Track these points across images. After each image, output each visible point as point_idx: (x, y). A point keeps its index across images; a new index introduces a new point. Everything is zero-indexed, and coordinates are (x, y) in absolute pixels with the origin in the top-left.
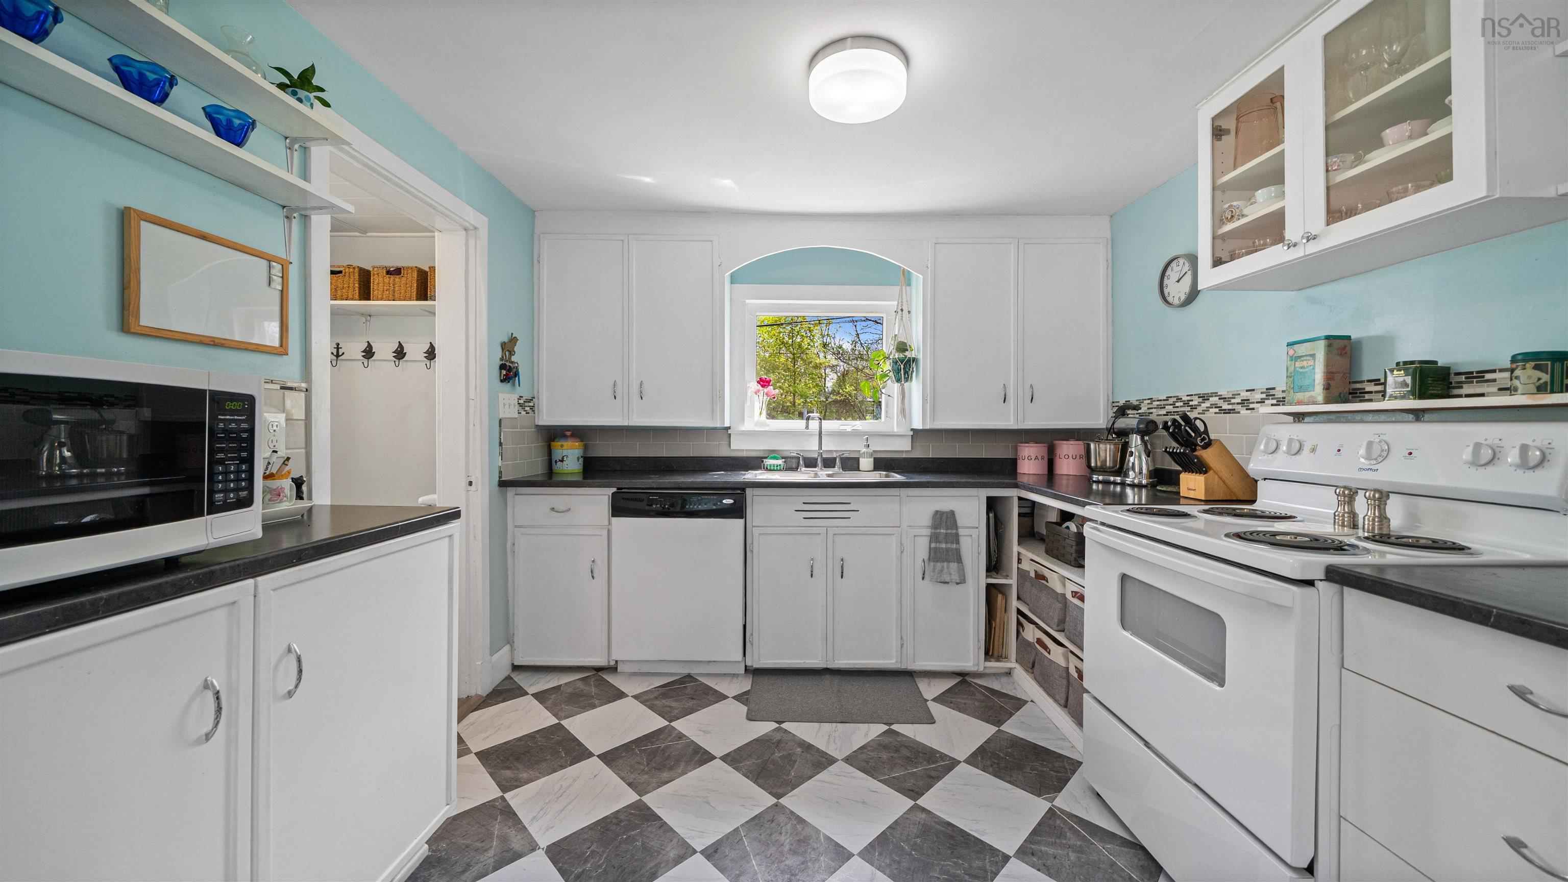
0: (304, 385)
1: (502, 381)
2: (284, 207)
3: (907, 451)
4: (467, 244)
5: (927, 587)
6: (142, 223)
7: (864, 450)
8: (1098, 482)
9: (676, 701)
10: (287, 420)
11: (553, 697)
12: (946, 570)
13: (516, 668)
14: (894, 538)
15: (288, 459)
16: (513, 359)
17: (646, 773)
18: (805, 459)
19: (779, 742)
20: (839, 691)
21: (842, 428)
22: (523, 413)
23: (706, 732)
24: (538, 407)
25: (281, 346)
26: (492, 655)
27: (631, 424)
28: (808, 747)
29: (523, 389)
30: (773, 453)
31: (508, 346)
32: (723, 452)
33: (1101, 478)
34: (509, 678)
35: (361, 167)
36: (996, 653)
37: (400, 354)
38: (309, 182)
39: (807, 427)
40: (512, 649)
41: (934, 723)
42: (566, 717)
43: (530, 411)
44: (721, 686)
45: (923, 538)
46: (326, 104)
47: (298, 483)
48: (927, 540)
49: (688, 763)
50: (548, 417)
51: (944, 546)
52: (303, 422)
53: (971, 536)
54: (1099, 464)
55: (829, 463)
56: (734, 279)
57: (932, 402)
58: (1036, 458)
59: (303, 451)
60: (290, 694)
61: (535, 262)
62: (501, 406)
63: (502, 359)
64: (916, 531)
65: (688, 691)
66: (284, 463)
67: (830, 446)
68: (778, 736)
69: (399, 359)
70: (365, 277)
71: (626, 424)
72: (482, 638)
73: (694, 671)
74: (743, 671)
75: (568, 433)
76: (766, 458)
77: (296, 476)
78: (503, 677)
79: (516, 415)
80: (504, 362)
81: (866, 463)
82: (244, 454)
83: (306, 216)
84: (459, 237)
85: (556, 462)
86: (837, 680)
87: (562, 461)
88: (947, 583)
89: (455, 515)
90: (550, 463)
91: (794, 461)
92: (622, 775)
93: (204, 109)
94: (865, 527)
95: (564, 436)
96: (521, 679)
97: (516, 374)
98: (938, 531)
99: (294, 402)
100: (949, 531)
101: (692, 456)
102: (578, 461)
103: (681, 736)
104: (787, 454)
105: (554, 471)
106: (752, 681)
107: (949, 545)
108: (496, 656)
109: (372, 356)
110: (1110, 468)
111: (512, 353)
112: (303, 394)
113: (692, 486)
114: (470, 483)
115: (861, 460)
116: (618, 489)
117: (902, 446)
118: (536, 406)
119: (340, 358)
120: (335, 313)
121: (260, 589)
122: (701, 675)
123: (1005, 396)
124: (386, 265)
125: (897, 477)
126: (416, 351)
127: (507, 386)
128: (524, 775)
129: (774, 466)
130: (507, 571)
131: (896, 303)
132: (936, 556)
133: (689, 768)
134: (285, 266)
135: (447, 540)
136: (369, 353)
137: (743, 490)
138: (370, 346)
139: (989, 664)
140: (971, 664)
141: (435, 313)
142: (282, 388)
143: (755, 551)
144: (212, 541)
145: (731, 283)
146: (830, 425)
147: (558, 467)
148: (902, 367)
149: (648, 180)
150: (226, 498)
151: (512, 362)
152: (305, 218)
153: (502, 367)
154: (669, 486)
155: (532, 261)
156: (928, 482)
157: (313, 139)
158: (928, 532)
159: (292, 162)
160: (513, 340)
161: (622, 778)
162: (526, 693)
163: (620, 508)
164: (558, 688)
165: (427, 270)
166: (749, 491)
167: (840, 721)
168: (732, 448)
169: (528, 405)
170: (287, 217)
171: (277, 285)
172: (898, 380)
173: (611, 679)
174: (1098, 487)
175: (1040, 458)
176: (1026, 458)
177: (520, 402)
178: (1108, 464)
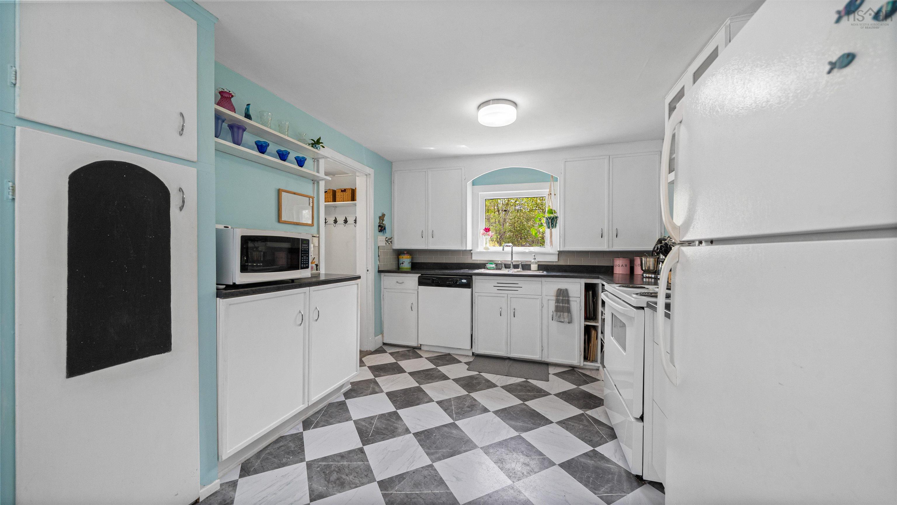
0: (318, 235)
1: (379, 231)
2: (313, 180)
3: (555, 262)
4: (367, 180)
5: (554, 324)
6: (282, 192)
7: (533, 261)
8: (646, 277)
9: (441, 361)
10: (314, 246)
11: (396, 354)
12: (562, 316)
13: (384, 344)
14: (539, 300)
15: (314, 258)
16: (384, 223)
17: (423, 380)
18: (505, 265)
19: (477, 378)
20: (510, 366)
21: (524, 250)
22: (388, 244)
23: (449, 371)
24: (394, 241)
25: (312, 223)
26: (375, 336)
27: (428, 248)
28: (488, 381)
29: (388, 234)
30: (491, 262)
31: (382, 218)
32: (469, 261)
33: (647, 275)
34: (381, 347)
35: (333, 161)
36: (591, 359)
37: (346, 221)
38: (319, 173)
39: (503, 250)
40: (383, 336)
41: (548, 381)
42: (399, 361)
43: (390, 243)
44: (460, 359)
45: (552, 301)
46: (324, 147)
47: (317, 265)
48: (554, 301)
49: (439, 379)
50: (397, 245)
51: (561, 305)
52: (317, 247)
53: (576, 301)
54: (647, 269)
55: (516, 267)
56: (474, 184)
57: (564, 238)
58: (622, 265)
59: (318, 256)
60: (316, 320)
61: (393, 183)
62: (379, 241)
63: (379, 223)
64: (548, 298)
65: (447, 359)
66: (313, 259)
67: (517, 259)
68: (478, 376)
69: (345, 223)
70: (334, 192)
71: (426, 248)
72: (372, 329)
73: (451, 352)
74: (471, 354)
75: (405, 252)
76: (487, 264)
77: (316, 264)
78: (379, 347)
79: (385, 245)
80: (380, 224)
81: (534, 267)
82: (307, 255)
83: (318, 182)
84: (364, 178)
85: (400, 264)
86: (511, 362)
87: (403, 263)
88: (563, 322)
89: (359, 277)
90: (398, 264)
91: (501, 265)
92: (415, 379)
93: (295, 157)
94: (525, 295)
95: (404, 253)
96: (385, 348)
97: (385, 229)
98: (559, 298)
99: (316, 240)
100: (564, 298)
101: (456, 262)
102: (409, 264)
103: (439, 371)
104: (497, 262)
105: (400, 268)
106: (474, 359)
107: (564, 305)
108: (377, 338)
109: (337, 223)
110: (652, 270)
111: (383, 220)
112: (317, 238)
113: (449, 274)
114: (368, 271)
115: (531, 265)
116: (422, 274)
117: (553, 259)
118: (393, 241)
119: (326, 223)
120: (326, 207)
121: (310, 289)
122: (454, 354)
123: (602, 234)
124: (341, 188)
125: (545, 273)
126: (351, 220)
127: (381, 233)
128: (382, 374)
129: (490, 268)
130: (381, 306)
131: (549, 190)
132: (558, 309)
133: (440, 380)
134: (313, 198)
135: (356, 285)
136: (336, 221)
137: (471, 276)
138: (336, 219)
139: (586, 363)
140: (576, 362)
141: (356, 205)
142: (312, 236)
143: (476, 303)
144: (301, 276)
145: (473, 185)
146: (516, 249)
147: (401, 266)
148: (550, 221)
149: (432, 148)
150: (304, 266)
151: (383, 224)
152: (318, 183)
153: (379, 226)
154: (440, 274)
155: (391, 182)
156: (561, 275)
157: (320, 158)
158: (554, 298)
159: (315, 166)
160: (384, 215)
161: (415, 380)
162: (387, 352)
163: (422, 282)
164: (399, 352)
165: (355, 189)
166: (474, 277)
167: (506, 375)
168: (473, 259)
169: (389, 241)
170: (313, 183)
171: (311, 205)
172: (549, 228)
173: (418, 352)
174: (646, 280)
175: (624, 266)
176: (617, 266)
177: (386, 239)
178: (651, 268)
